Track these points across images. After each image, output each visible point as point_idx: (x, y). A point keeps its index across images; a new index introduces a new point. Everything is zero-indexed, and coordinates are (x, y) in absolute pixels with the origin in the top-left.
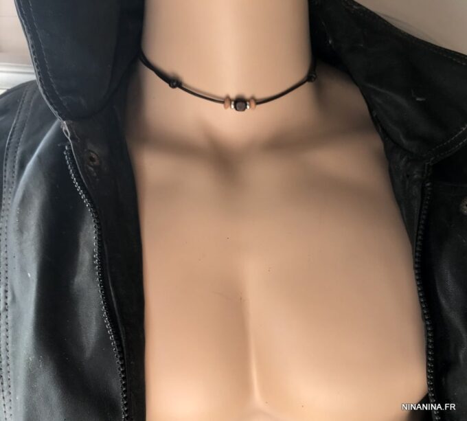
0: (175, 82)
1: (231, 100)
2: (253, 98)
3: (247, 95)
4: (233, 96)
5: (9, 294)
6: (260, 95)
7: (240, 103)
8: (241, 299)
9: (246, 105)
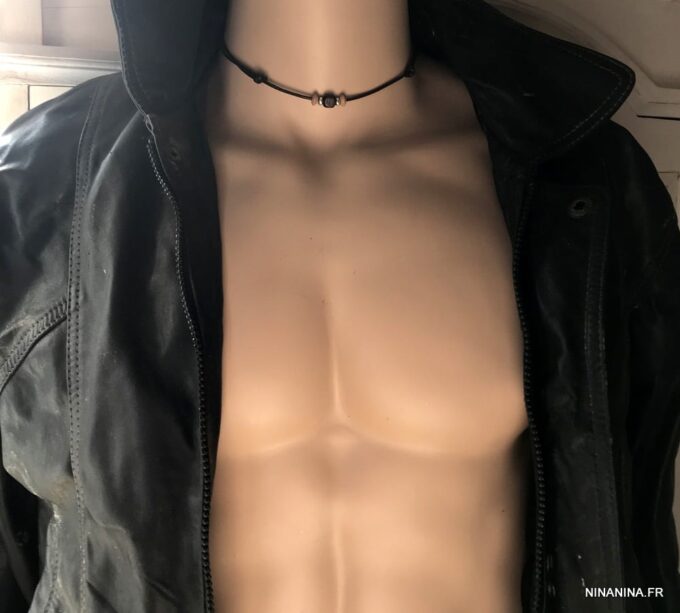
0: (260, 77)
1: (319, 96)
2: (343, 94)
3: (337, 91)
4: (321, 91)
5: (81, 294)
6: (351, 92)
7: (329, 99)
8: (323, 302)
9: (336, 101)
